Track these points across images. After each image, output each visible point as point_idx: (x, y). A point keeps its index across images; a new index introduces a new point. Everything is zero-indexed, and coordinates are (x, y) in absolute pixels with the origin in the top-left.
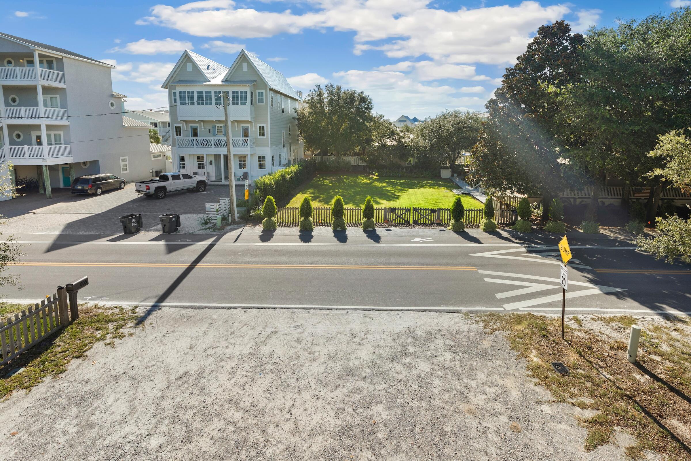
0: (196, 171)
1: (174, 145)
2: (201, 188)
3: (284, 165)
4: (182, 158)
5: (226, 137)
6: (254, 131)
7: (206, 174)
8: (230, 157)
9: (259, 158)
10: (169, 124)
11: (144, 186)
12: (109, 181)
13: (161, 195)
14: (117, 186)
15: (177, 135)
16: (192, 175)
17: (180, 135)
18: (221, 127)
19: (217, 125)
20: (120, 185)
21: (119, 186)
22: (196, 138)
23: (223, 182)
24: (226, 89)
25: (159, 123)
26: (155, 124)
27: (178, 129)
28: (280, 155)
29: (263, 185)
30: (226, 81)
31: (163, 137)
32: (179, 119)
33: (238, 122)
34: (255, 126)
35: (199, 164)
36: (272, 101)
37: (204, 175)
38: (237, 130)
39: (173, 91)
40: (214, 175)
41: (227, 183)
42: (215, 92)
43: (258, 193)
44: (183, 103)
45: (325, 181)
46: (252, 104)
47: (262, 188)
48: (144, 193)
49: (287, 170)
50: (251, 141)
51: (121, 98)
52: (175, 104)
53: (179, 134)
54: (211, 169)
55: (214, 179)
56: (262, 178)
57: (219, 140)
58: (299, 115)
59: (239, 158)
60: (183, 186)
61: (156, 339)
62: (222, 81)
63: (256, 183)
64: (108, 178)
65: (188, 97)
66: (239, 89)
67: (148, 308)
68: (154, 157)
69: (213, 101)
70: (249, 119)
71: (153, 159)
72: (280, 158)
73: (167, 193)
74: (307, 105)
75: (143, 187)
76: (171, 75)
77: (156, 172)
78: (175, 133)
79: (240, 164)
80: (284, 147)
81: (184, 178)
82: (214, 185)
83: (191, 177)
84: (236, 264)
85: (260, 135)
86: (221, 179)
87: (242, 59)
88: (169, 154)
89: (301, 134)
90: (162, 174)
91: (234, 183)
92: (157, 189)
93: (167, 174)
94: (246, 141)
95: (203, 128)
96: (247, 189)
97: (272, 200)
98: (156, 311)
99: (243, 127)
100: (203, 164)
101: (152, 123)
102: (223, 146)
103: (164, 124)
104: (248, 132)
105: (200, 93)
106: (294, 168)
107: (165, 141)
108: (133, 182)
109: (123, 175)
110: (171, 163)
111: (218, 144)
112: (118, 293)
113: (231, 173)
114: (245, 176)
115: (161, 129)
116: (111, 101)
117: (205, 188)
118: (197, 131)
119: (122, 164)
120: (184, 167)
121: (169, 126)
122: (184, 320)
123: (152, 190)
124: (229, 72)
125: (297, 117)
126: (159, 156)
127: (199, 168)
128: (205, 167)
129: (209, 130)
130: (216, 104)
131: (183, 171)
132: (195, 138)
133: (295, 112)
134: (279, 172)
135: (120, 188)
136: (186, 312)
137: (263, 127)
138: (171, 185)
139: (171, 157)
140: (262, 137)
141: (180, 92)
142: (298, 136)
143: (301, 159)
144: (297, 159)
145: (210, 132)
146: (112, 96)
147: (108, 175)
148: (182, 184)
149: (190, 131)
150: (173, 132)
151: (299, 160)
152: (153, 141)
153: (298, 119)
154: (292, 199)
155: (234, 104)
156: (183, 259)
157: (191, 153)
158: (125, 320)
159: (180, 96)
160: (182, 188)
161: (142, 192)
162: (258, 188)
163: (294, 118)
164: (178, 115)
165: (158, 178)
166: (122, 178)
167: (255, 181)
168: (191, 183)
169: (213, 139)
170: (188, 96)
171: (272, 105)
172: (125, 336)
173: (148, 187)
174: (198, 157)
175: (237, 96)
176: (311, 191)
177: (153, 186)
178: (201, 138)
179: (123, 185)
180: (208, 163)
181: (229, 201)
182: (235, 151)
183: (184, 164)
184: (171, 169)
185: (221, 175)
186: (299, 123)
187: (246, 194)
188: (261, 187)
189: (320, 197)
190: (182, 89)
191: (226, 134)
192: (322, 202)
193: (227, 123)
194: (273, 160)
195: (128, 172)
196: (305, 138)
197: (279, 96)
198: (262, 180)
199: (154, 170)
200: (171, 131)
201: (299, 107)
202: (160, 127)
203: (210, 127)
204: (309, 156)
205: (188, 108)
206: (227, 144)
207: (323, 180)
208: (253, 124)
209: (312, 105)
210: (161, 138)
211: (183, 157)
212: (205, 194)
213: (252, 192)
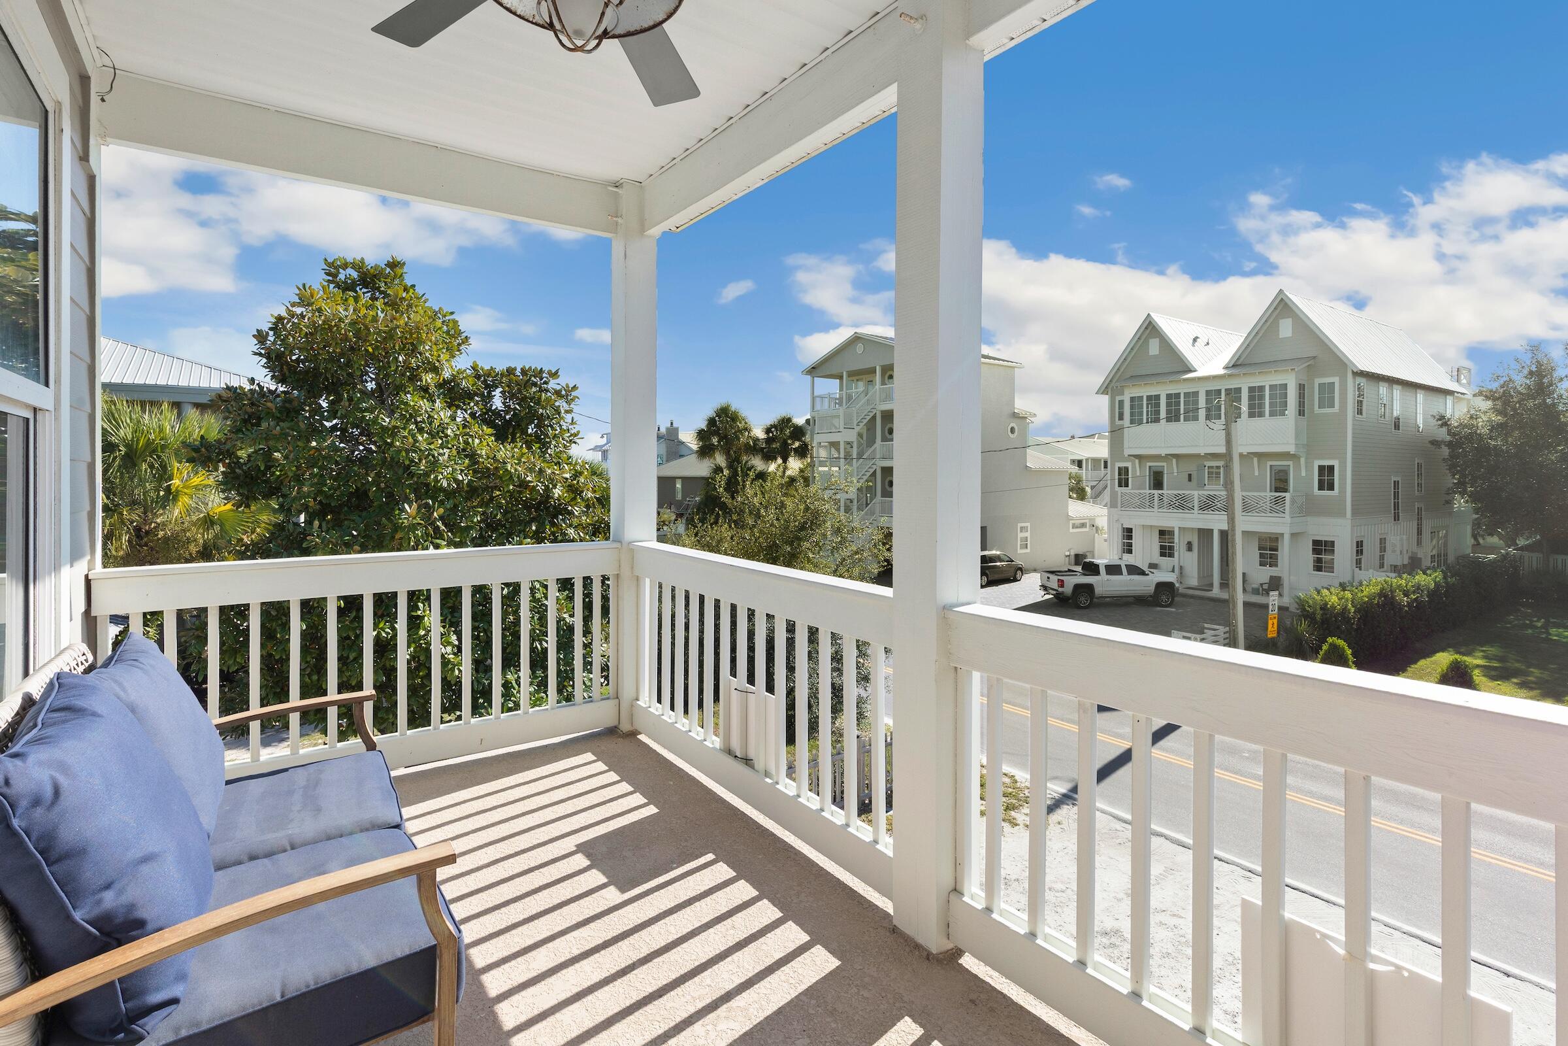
0: (1155, 562)
1: (1113, 505)
2: (1164, 598)
3: (1395, 569)
4: (1128, 533)
5: (1227, 491)
6: (1304, 476)
7: (1177, 569)
8: (1234, 535)
9: (1316, 543)
10: (1106, 463)
11: (1054, 578)
12: (998, 564)
13: (1083, 600)
14: (1010, 574)
15: (1120, 485)
16: (1145, 569)
17: (1127, 485)
18: (1218, 467)
19: (1208, 464)
20: (1016, 574)
21: (1013, 574)
22: (1160, 492)
23: (1216, 592)
24: (1233, 384)
25: (1087, 460)
26: (1079, 463)
27: (1123, 472)
28: (1383, 541)
29: (1319, 611)
30: (1237, 365)
31: (1092, 488)
32: (1127, 452)
33: (1261, 456)
34: (1309, 467)
35: (1162, 547)
36: (1360, 403)
37: (1173, 571)
38: (1257, 473)
39: (1118, 398)
40: (1196, 575)
41: (1225, 596)
42: (1208, 393)
43: (1303, 627)
44: (1136, 420)
45: (1553, 631)
46: (1301, 413)
47: (1318, 617)
48: (1055, 592)
49: (1403, 581)
50: (1293, 501)
51: (1026, 418)
52: (1121, 422)
53: (1123, 483)
54: (1189, 561)
55: (1194, 582)
56: (1318, 592)
57: (1210, 497)
58: (1454, 435)
59: (1260, 539)
60: (1126, 589)
61: (1066, 851)
62: (1226, 368)
63: (1301, 604)
64: (998, 558)
65: (1147, 408)
66: (1266, 381)
67: (1056, 795)
68: (1074, 526)
69: (1202, 413)
70: (1291, 449)
71: (1071, 530)
72: (1383, 549)
73: (1095, 600)
74: (1485, 405)
75: (1053, 582)
76: (1116, 368)
77: (1077, 556)
78: (1117, 481)
79: (1261, 556)
80: (1396, 518)
81: (1130, 573)
82: (1192, 597)
83: (1143, 573)
84: (1236, 773)
85: (1321, 488)
86: (1211, 585)
87: (1278, 311)
88: (1102, 522)
89: (1461, 484)
90: (1087, 560)
91: (1240, 598)
92: (1078, 588)
93: (1096, 561)
94: (1278, 501)
95: (1175, 471)
96: (1273, 612)
97: (1344, 651)
98: (1068, 805)
99: (1274, 468)
100: (1171, 548)
101: (1073, 461)
102: (1219, 510)
103: (1096, 461)
104: (1286, 481)
105: (1173, 399)
106: (1426, 580)
107: (1096, 496)
108: (1035, 570)
109: (1021, 556)
110: (1106, 540)
111: (1207, 505)
112: (1009, 753)
113: (1234, 570)
114: (1275, 584)
115: (1090, 474)
116: (1012, 425)
117: (1173, 600)
118: (1162, 477)
119: (1021, 535)
120: (1130, 552)
121: (1106, 467)
122: (1118, 841)
123: (1068, 589)
124: (1245, 345)
125: (1448, 438)
126: (1083, 525)
127: (1162, 554)
128: (1176, 554)
129: (1190, 476)
130: (1208, 417)
131: (1129, 559)
132: (1156, 492)
133: (1442, 426)
134: (1373, 582)
135: (1015, 580)
136: (1123, 829)
137: (1331, 469)
138: (1103, 584)
139: (1106, 528)
140: (1326, 493)
141: (1132, 399)
142: (1450, 492)
143: (1458, 558)
144: (1446, 555)
145: (1190, 480)
146: (1015, 416)
147: (998, 553)
148: (1123, 584)
149: (1148, 477)
150: (1112, 479)
151: (1451, 559)
152: (1075, 496)
153: (1449, 444)
154: (1415, 662)
155: (1251, 415)
156: (1120, 731)
157: (1149, 522)
158: (1019, 800)
159: (1132, 407)
160: (1124, 593)
161: (1051, 591)
162: (1306, 617)
163: (1435, 443)
164: (1126, 445)
165: (1079, 569)
166: (1019, 562)
167: (1299, 598)
168: (1145, 585)
169: (1196, 495)
170: (1147, 404)
171: (1360, 412)
172: (1019, 825)
173: (1061, 583)
174: (1162, 533)
175: (1262, 397)
176: (1492, 650)
177: (1071, 581)
178: (1169, 492)
179: (1019, 573)
180: (1184, 547)
181: (1227, 635)
182: (1245, 523)
183: (1130, 545)
184: (1105, 553)
185: (1212, 575)
186: (1453, 456)
187: (1270, 626)
188: (1314, 613)
189: (1526, 674)
190: (1136, 392)
191: (1229, 485)
192: (1532, 689)
193: (1231, 459)
194: (1360, 552)
195: (1028, 551)
196: (1474, 498)
197: (1383, 389)
198: (1318, 598)
199: (1073, 553)
200: (1109, 475)
201: (1455, 412)
202: (1087, 469)
203: (1192, 468)
204: (1492, 549)
205: (1147, 429)
206: (1228, 508)
207: (1546, 627)
208: (1303, 460)
209: (1506, 403)
210: (1088, 490)
211: (1130, 530)
212: (1172, 612)
213: (1288, 623)
